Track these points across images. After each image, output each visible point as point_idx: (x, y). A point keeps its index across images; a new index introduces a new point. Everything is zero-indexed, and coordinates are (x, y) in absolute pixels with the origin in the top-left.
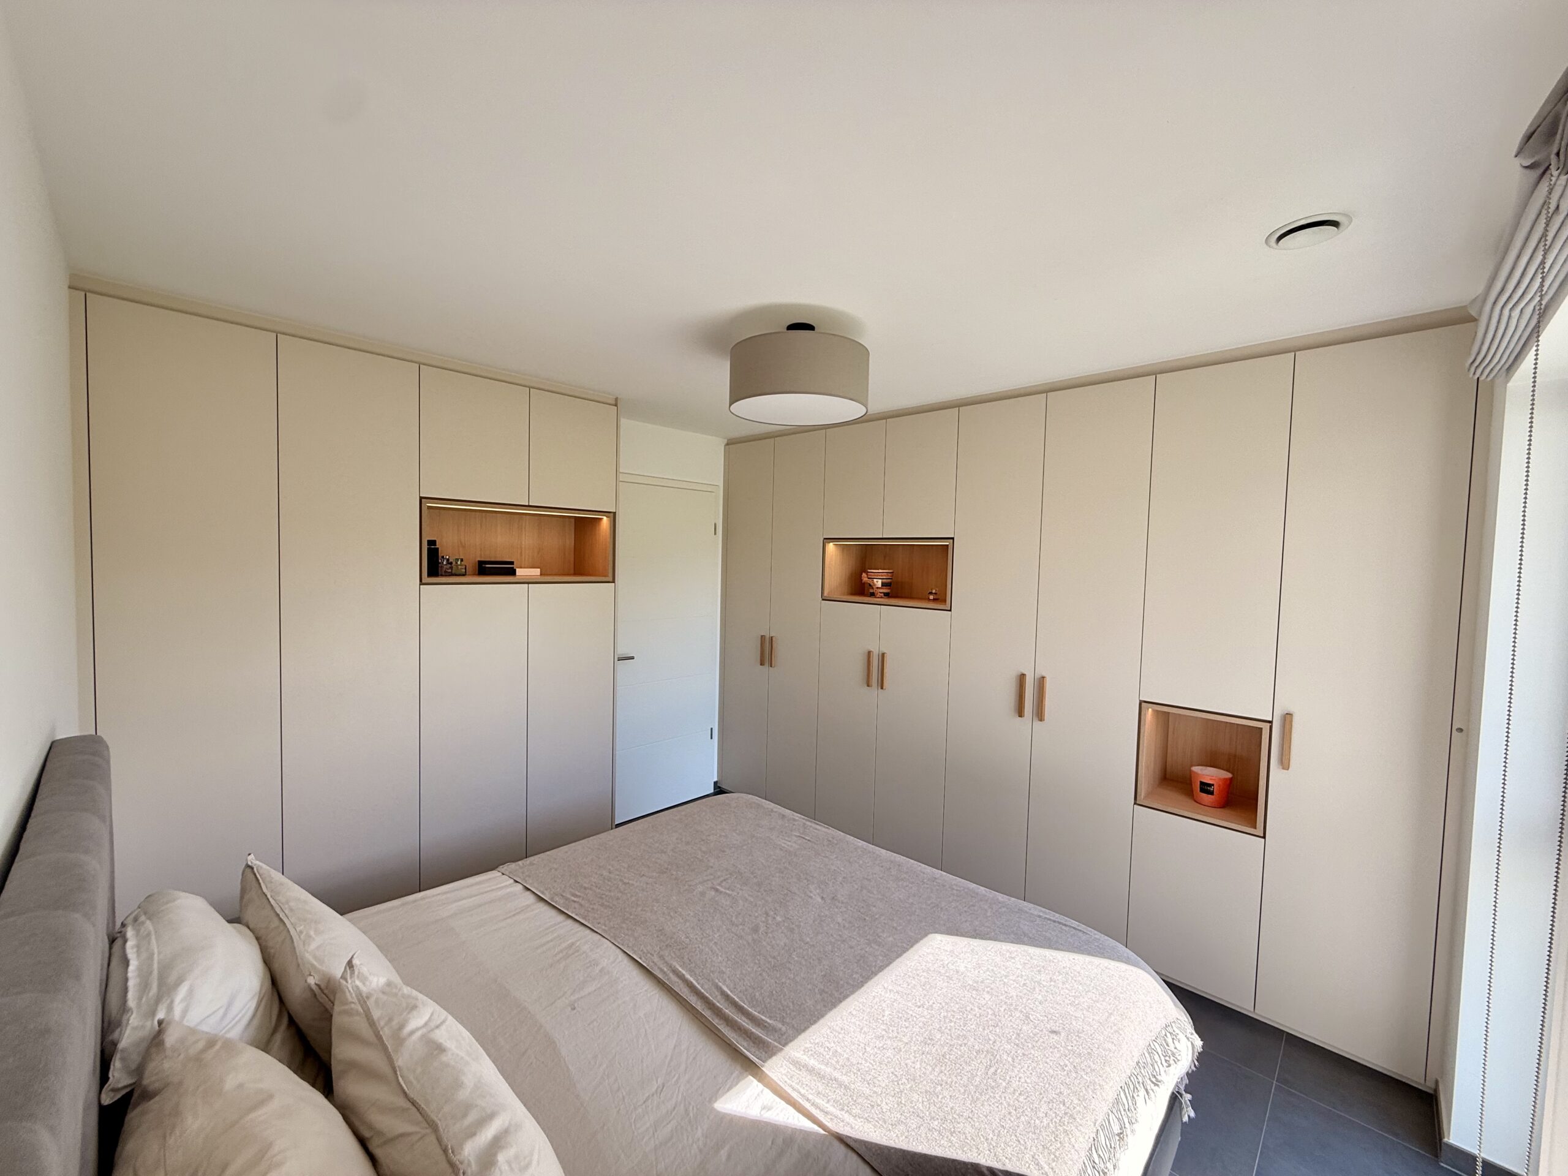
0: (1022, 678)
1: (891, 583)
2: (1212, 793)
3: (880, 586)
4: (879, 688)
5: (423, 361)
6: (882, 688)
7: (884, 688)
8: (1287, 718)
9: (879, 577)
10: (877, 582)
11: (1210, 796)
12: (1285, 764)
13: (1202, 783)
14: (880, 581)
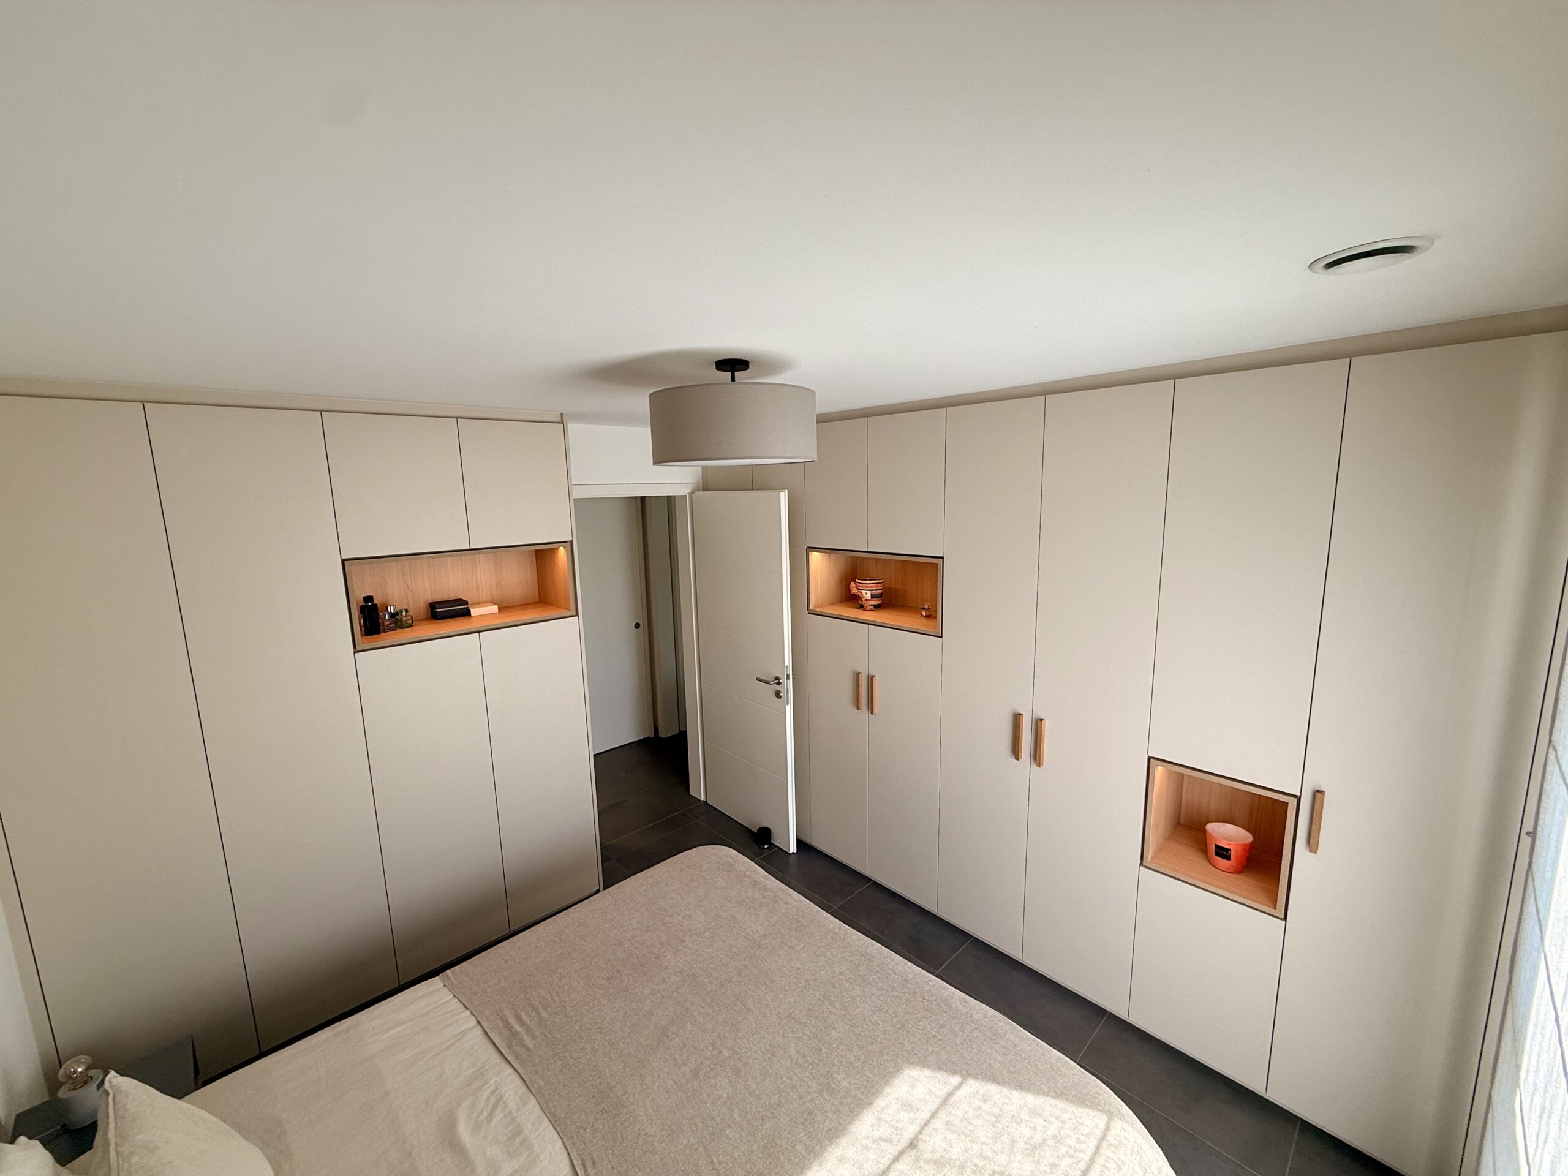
0: (1017, 718)
1: (882, 594)
2: (1228, 858)
3: (870, 598)
4: (870, 713)
5: (323, 408)
6: (872, 713)
7: (875, 712)
8: (1318, 794)
9: (868, 589)
10: (866, 593)
11: (1226, 861)
12: (1312, 843)
13: (1217, 846)
14: (869, 593)
